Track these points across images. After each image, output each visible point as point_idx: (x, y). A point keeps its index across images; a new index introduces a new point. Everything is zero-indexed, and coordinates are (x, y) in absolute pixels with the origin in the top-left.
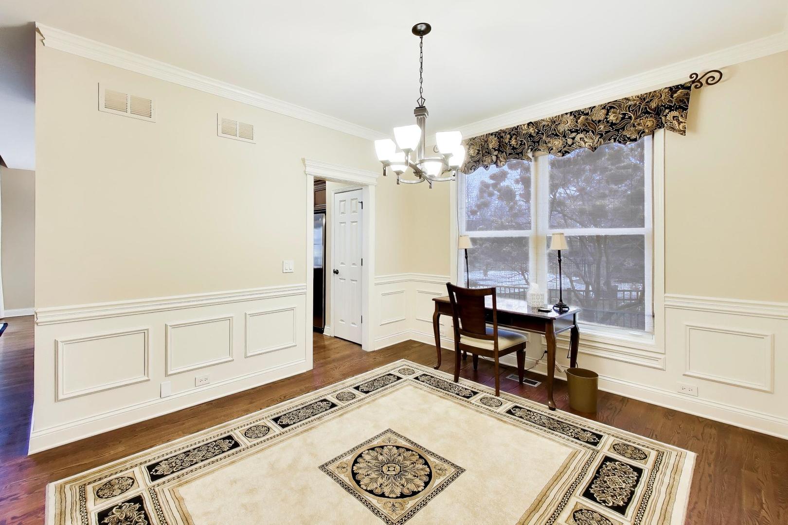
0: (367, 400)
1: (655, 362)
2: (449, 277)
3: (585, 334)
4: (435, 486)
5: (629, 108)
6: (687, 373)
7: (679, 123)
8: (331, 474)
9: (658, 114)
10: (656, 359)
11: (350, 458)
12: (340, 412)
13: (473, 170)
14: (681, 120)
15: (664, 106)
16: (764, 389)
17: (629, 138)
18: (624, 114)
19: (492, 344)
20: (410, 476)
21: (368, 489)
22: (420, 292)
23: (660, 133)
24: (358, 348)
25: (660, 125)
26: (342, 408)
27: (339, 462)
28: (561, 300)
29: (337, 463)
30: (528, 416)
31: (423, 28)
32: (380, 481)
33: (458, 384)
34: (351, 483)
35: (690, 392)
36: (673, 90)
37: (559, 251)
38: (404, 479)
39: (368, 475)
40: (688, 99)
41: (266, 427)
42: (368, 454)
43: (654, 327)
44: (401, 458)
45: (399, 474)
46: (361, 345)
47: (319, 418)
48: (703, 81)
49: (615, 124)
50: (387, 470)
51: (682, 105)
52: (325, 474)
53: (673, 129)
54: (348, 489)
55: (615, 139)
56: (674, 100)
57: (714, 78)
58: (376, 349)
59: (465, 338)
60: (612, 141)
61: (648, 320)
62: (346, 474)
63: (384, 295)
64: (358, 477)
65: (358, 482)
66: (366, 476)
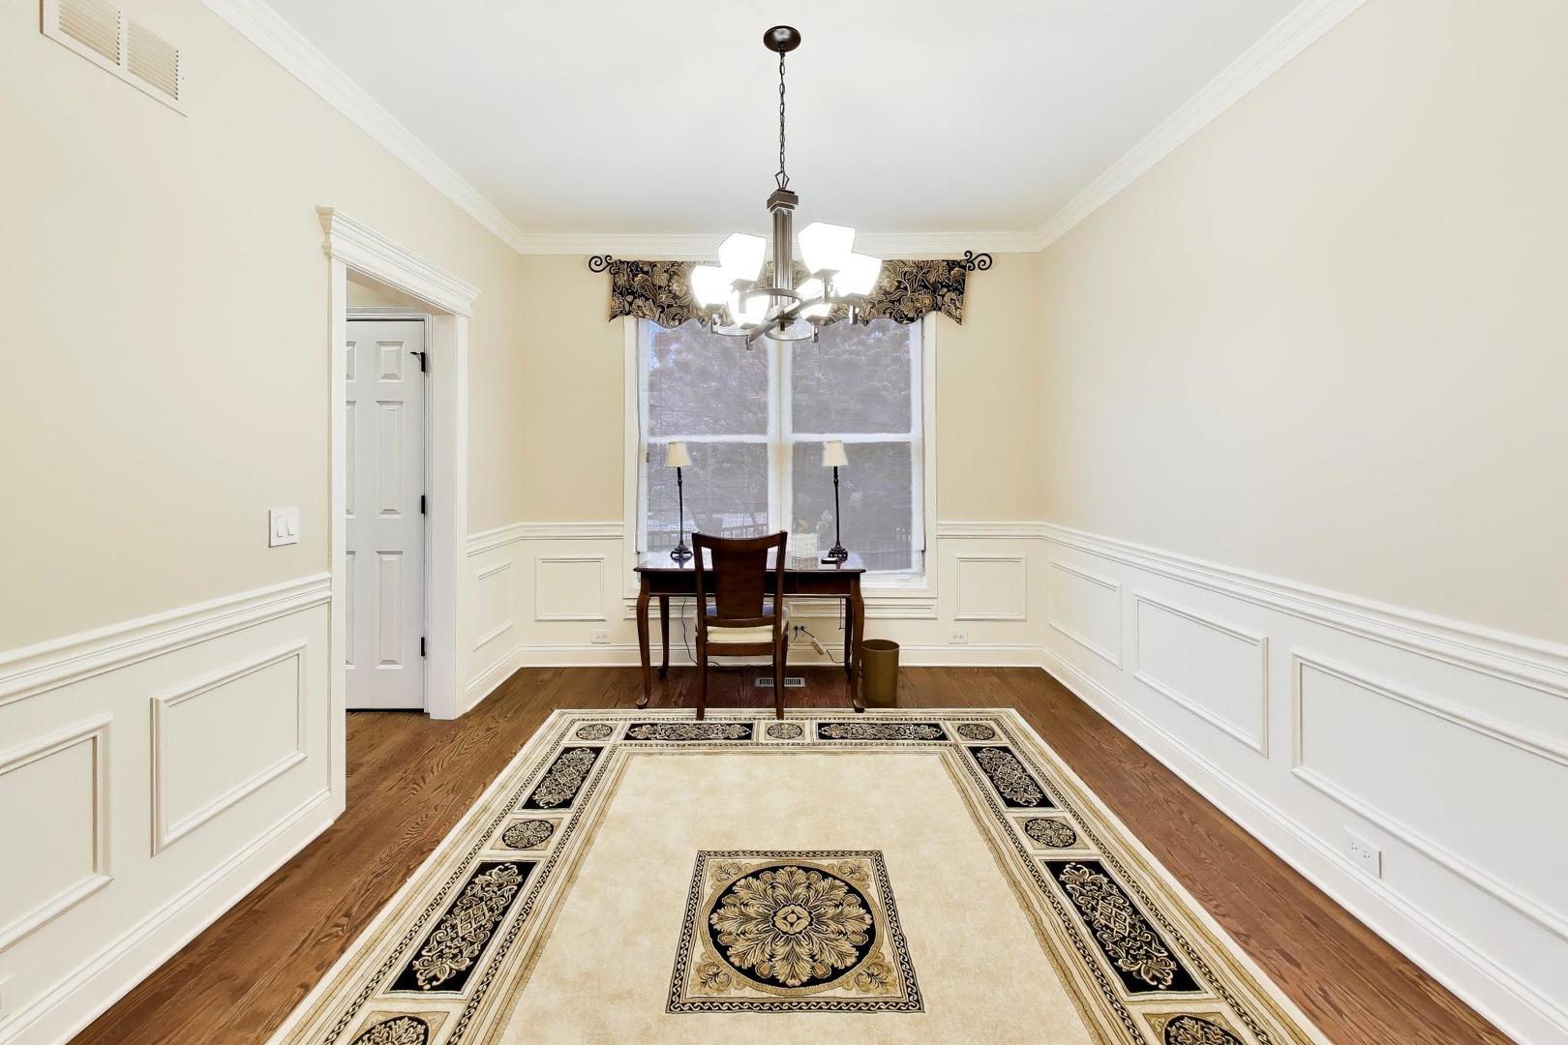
0: (588, 819)
1: (928, 611)
2: (621, 523)
3: (866, 589)
4: (877, 901)
5: (905, 275)
6: (959, 617)
7: (957, 308)
8: (707, 1006)
9: (934, 292)
10: (928, 607)
11: (701, 950)
12: (561, 872)
13: (677, 322)
14: (958, 305)
15: (941, 283)
16: (1019, 617)
17: (906, 316)
18: (900, 282)
19: (768, 631)
20: (831, 911)
21: (805, 979)
22: (545, 561)
23: (932, 318)
24: (415, 719)
25: (936, 307)
26: (551, 863)
27: (693, 972)
28: (838, 543)
29: (692, 976)
30: (847, 732)
31: (785, 35)
32: (803, 951)
33: (708, 721)
34: (768, 993)
35: (962, 641)
36: (952, 265)
37: (836, 468)
38: (831, 922)
39: (772, 956)
40: (964, 281)
41: (401, 1018)
42: (721, 919)
43: (924, 565)
44: (781, 891)
45: (812, 919)
46: (420, 712)
47: (526, 911)
48: (976, 263)
49: (890, 293)
50: (789, 925)
51: (959, 287)
52: (697, 1016)
53: (950, 314)
54: (773, 1007)
55: (891, 313)
56: (951, 277)
57: (985, 262)
58: (469, 709)
59: (718, 632)
60: (888, 315)
61: (915, 557)
62: (734, 982)
63: (481, 577)
64: (764, 971)
65: (773, 981)
66: (770, 960)
